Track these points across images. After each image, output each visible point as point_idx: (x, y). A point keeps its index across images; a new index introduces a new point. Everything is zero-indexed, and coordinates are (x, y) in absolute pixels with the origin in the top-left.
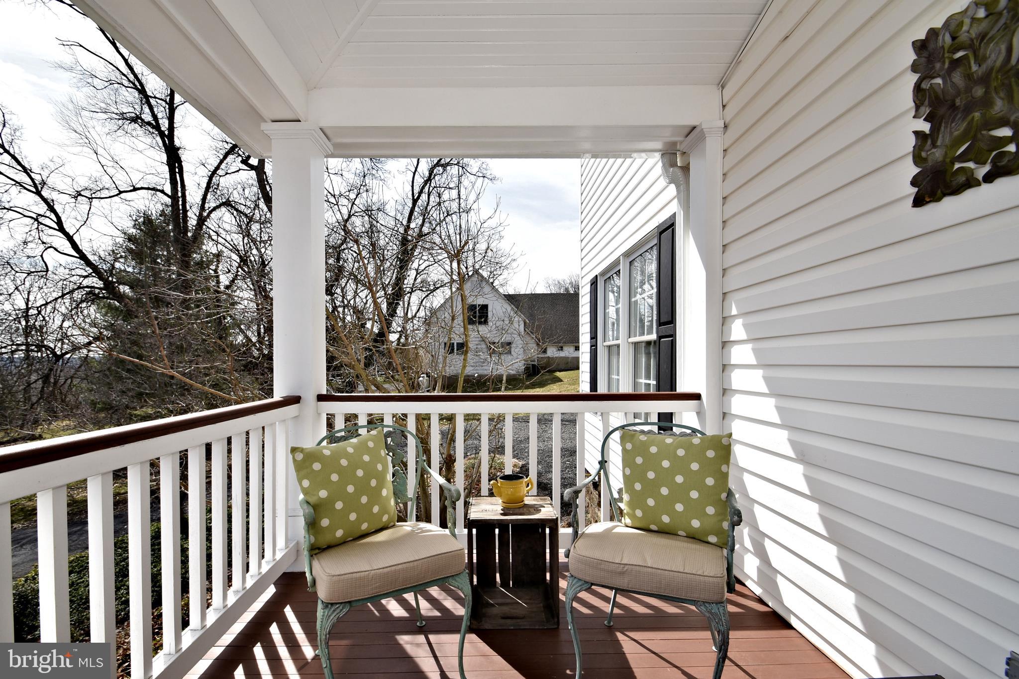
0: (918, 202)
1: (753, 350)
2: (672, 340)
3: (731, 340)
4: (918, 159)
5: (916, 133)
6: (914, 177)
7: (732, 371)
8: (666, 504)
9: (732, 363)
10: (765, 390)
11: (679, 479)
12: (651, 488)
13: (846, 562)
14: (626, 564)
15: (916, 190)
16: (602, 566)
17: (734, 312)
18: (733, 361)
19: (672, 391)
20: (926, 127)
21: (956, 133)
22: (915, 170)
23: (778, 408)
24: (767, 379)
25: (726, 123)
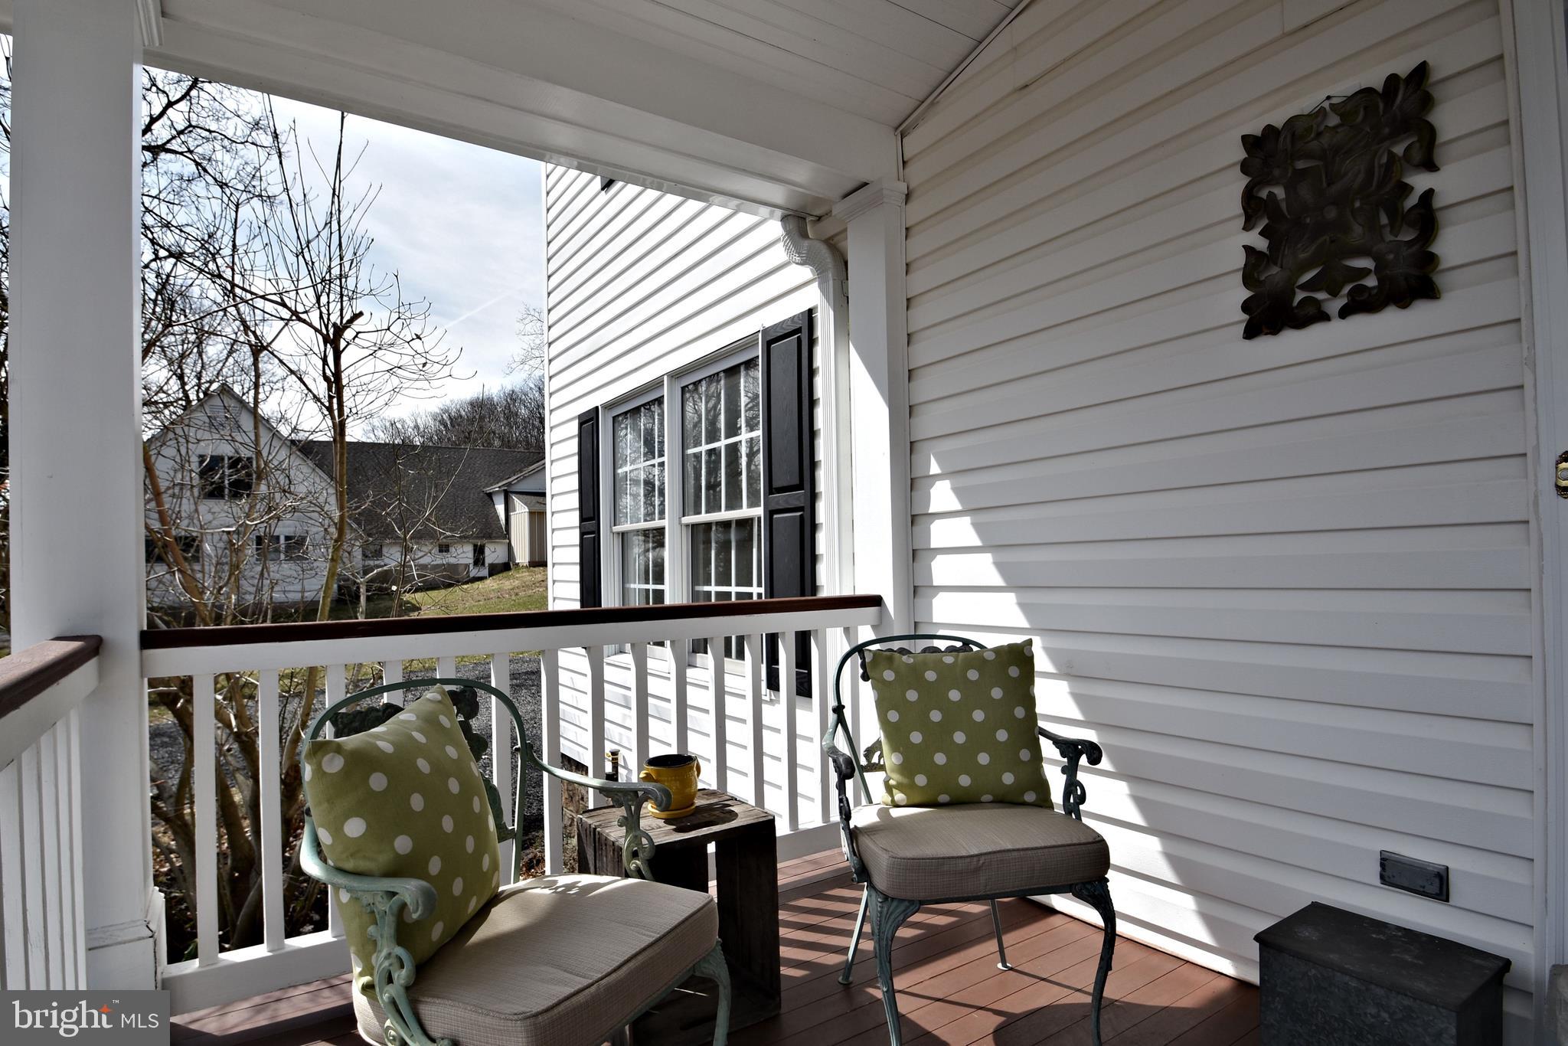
0: (1251, 333)
1: (974, 524)
2: (801, 516)
3: (930, 511)
4: (1248, 280)
5: (1248, 249)
6: (1245, 301)
7: (934, 558)
8: (963, 758)
9: (933, 545)
10: (998, 580)
11: (978, 716)
12: (938, 737)
13: (1144, 799)
14: (981, 855)
15: (1247, 317)
16: (946, 868)
17: (935, 469)
18: (934, 544)
19: (803, 594)
20: (1261, 244)
21: (1302, 256)
22: (1245, 294)
23: (1022, 606)
24: (999, 566)
25: (911, 188)
